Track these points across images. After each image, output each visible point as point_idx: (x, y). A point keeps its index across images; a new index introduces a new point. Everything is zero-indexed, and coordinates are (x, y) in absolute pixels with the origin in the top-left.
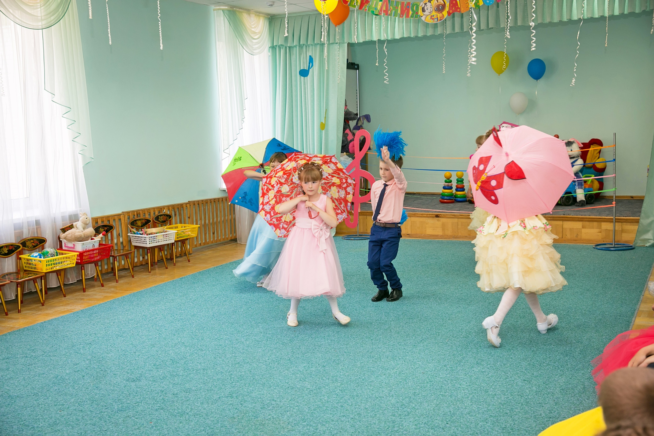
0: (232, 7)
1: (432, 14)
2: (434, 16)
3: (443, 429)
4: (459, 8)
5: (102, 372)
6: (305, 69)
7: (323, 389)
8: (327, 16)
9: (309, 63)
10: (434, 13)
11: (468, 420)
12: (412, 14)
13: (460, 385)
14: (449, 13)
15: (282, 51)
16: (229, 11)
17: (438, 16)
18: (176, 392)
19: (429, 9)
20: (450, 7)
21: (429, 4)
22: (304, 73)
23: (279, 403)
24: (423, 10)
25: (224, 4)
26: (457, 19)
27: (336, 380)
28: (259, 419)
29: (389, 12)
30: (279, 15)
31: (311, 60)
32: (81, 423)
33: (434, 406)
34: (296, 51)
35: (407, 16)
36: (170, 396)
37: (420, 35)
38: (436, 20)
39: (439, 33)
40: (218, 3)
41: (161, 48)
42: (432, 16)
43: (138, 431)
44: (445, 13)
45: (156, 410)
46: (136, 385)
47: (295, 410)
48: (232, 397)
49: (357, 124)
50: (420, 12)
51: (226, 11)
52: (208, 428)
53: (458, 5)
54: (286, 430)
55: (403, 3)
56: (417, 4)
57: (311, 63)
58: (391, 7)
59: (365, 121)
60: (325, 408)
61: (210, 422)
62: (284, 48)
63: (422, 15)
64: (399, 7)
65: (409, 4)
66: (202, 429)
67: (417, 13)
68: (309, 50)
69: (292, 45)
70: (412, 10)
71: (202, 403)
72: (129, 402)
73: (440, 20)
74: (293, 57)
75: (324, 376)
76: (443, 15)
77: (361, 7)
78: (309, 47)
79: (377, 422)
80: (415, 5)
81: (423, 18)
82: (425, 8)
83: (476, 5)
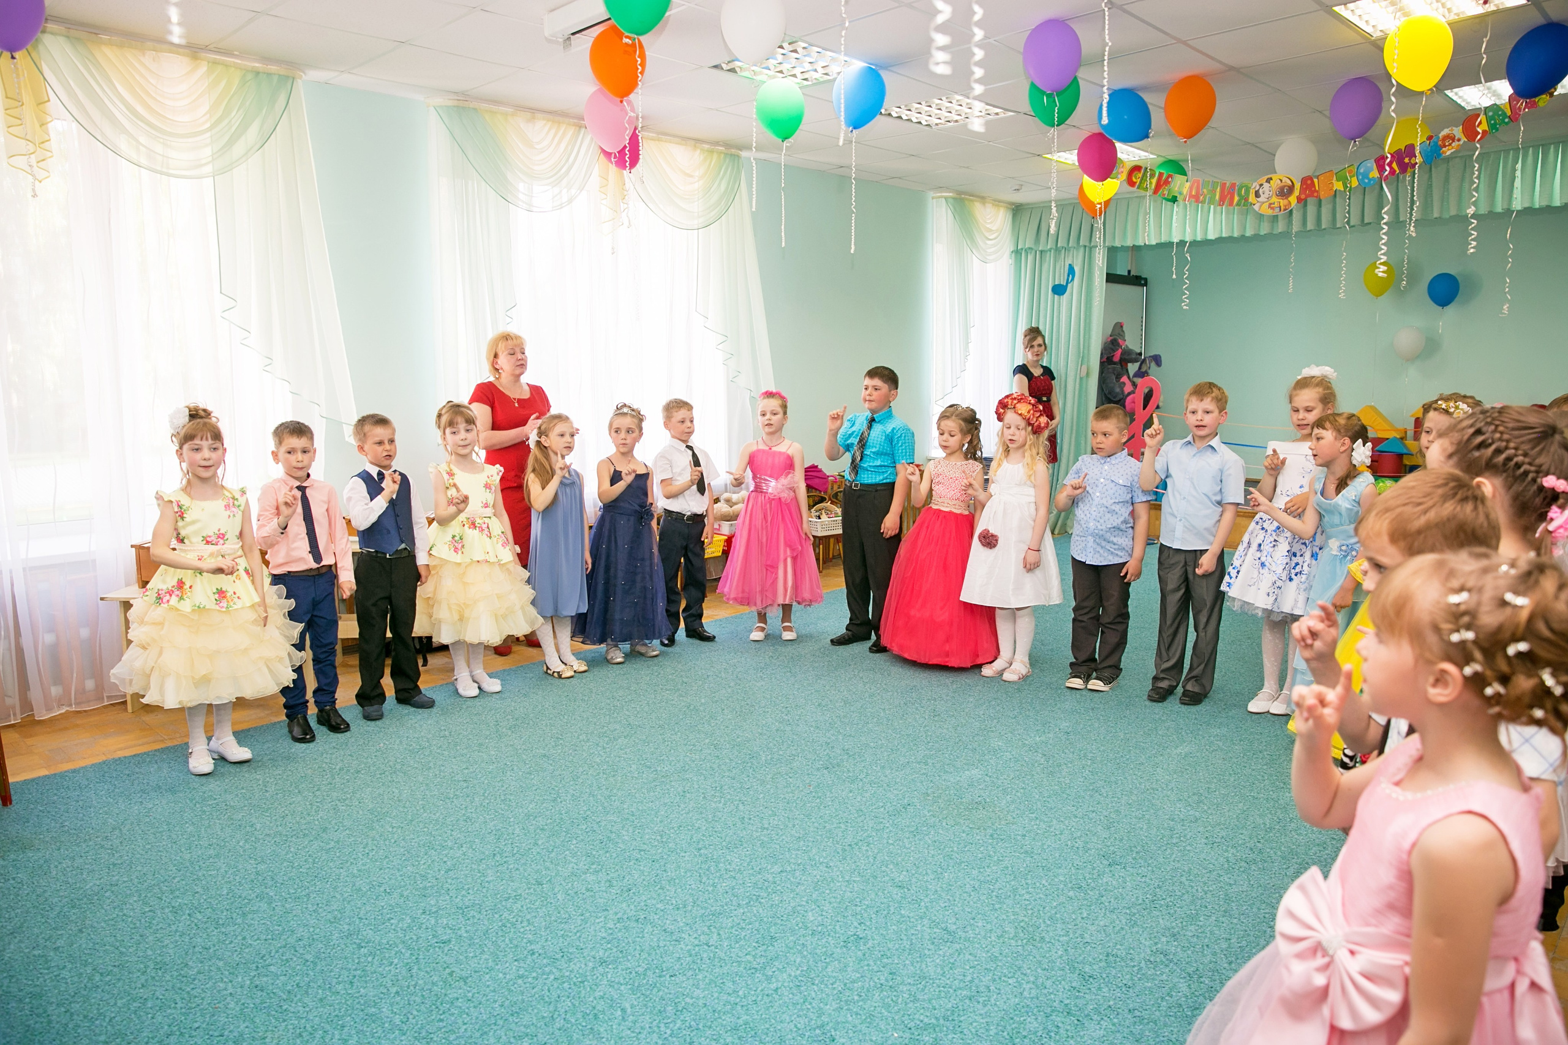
0: (960, 193)
1: (1271, 201)
2: (1274, 204)
3: (1251, 849)
4: (1317, 192)
5: (747, 707)
6: (1061, 283)
7: (1064, 767)
8: (1099, 206)
9: (1068, 276)
10: (1274, 199)
11: (1294, 840)
12: (1239, 201)
13: (1284, 783)
14: (1299, 200)
15: (1030, 257)
16: (954, 198)
17: (1281, 204)
18: (846, 747)
19: (1267, 192)
20: (1302, 190)
21: (1266, 185)
22: (1059, 290)
23: (995, 781)
24: (1257, 195)
25: (948, 189)
26: (1311, 209)
27: (1085, 756)
28: (964, 800)
29: (1201, 198)
30: (1028, 204)
31: (1071, 271)
32: (717, 774)
33: (1238, 812)
34: (1050, 258)
35: (1231, 204)
36: (839, 752)
37: (1249, 233)
38: (1277, 210)
39: (1280, 231)
40: (940, 188)
41: (852, 251)
42: (1270, 204)
43: (791, 795)
44: (1293, 199)
45: (818, 769)
46: (792, 730)
47: (1019, 794)
48: (926, 764)
49: (1140, 368)
50: (1252, 198)
51: (951, 200)
52: (889, 805)
53: (1315, 186)
54: (1003, 823)
55: (1224, 185)
56: (1246, 186)
57: (1071, 276)
58: (1205, 190)
59: (1153, 364)
60: (1066, 796)
61: (892, 796)
62: (1033, 252)
63: (1255, 202)
64: (1218, 190)
65: (1233, 185)
66: (881, 804)
67: (1246, 200)
68: (1068, 257)
69: (1045, 249)
70: (1239, 195)
71: (883, 767)
72: (781, 753)
73: (1285, 210)
74: (1045, 267)
75: (1067, 748)
76: (1290, 203)
77: (1156, 192)
78: (1069, 251)
79: (1145, 827)
80: (1243, 187)
81: (1256, 207)
82: (1261, 191)
83: (1345, 186)
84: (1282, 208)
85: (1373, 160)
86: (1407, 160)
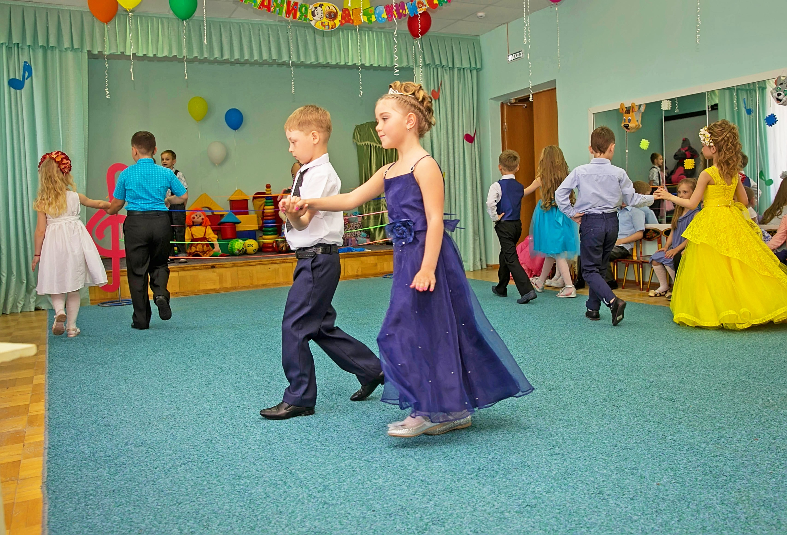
1: (323, 21)
2: (325, 23)
4: (352, 20)
6: (17, 78)
9: (24, 72)
10: (325, 20)
12: (301, 16)
14: (341, 23)
17: (330, 24)
19: (320, 14)
20: (343, 18)
21: (319, 8)
22: (16, 84)
24: (313, 14)
29: (272, 8)
31: (28, 68)
35: (294, 17)
38: (327, 27)
42: (322, 23)
44: (337, 22)
50: (309, 15)
53: (350, 16)
55: (289, 3)
56: (305, 7)
57: (27, 73)
58: (275, 3)
63: (312, 19)
64: (285, 5)
65: (296, 4)
67: (306, 16)
68: (22, 55)
70: (301, 12)
73: (332, 28)
76: (335, 23)
80: (303, 7)
81: (313, 23)
82: (316, 12)
83: (368, 19)
84: (330, 27)
85: (383, 7)
86: (401, 11)
